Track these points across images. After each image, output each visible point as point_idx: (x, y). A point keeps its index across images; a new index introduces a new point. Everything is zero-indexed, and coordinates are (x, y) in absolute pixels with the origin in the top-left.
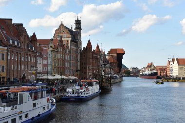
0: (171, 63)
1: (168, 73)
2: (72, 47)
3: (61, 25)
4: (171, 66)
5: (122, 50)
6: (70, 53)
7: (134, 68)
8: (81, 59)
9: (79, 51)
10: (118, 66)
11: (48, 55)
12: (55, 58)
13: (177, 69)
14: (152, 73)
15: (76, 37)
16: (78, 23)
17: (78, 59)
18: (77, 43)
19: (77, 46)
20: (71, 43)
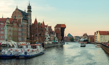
0: (96, 34)
1: (94, 40)
2: (23, 23)
3: (16, 9)
4: (96, 35)
5: (64, 25)
6: (22, 27)
7: (76, 37)
8: (30, 31)
9: (29, 26)
10: (61, 36)
11: (5, 28)
12: (10, 30)
13: (99, 38)
14: (85, 40)
15: (27, 16)
16: (29, 8)
17: (28, 31)
18: (27, 20)
19: (28, 22)
20: (23, 20)
